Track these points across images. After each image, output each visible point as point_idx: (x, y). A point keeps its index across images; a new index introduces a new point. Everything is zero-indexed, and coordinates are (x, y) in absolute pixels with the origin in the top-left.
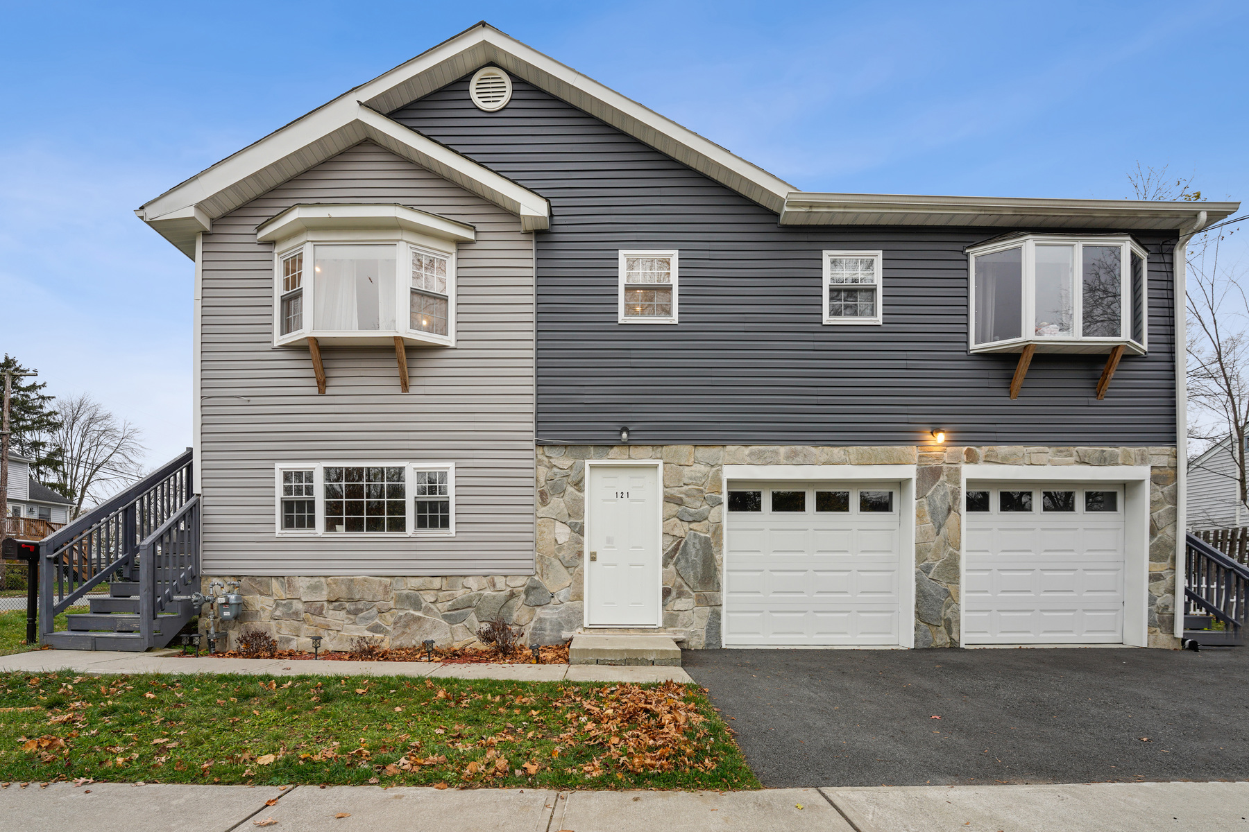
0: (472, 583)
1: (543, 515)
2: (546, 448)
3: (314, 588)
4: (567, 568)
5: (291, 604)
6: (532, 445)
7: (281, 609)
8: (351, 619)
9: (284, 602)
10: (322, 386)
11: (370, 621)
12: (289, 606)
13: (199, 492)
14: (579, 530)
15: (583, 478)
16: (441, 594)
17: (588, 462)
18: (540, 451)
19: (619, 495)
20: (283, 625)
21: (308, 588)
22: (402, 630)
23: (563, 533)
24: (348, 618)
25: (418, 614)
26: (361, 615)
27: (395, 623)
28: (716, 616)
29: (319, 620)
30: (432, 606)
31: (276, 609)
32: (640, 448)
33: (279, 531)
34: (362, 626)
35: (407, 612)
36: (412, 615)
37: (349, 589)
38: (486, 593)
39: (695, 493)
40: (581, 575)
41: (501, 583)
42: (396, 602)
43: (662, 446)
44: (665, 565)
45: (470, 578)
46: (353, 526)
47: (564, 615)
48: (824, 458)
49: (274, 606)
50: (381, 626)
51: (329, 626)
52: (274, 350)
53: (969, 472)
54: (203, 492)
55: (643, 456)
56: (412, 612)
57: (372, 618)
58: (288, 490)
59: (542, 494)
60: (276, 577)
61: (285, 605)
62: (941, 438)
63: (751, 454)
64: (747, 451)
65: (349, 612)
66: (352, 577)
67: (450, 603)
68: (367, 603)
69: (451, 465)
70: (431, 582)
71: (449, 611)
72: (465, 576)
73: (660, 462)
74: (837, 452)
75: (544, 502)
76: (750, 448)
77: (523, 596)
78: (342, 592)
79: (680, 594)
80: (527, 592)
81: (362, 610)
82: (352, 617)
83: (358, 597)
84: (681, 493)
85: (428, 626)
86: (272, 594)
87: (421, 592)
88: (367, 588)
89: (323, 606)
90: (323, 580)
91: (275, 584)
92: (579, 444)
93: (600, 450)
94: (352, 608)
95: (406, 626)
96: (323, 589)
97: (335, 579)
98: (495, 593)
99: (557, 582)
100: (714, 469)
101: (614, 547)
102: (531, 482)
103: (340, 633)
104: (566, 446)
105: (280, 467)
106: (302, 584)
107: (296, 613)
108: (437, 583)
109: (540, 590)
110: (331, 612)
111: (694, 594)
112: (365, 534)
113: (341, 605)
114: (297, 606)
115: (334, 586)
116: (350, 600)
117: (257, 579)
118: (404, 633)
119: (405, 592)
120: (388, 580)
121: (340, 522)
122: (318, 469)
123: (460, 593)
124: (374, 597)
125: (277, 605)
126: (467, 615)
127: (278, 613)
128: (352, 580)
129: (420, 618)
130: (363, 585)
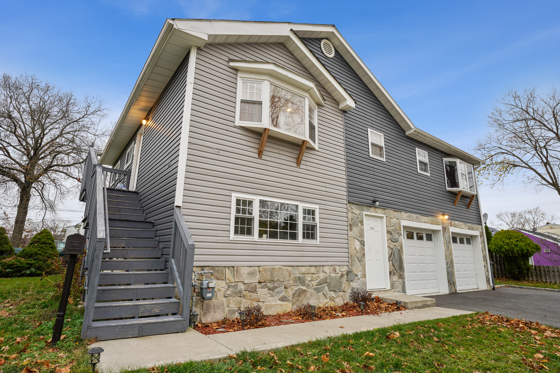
0: (326, 269)
1: (351, 236)
2: (351, 204)
3: (252, 274)
4: (359, 261)
5: (237, 285)
6: (346, 202)
7: (231, 289)
8: (271, 294)
9: (233, 284)
10: (260, 153)
11: (280, 294)
12: (235, 287)
13: (180, 205)
14: (363, 243)
15: (363, 219)
16: (314, 276)
17: (364, 213)
18: (348, 205)
19: (371, 228)
20: (231, 301)
21: (248, 274)
22: (297, 298)
23: (357, 245)
24: (269, 293)
25: (304, 288)
26: (276, 290)
27: (294, 295)
28: (404, 282)
29: (254, 295)
30: (310, 283)
31: (228, 289)
32: (379, 209)
33: (232, 235)
34: (277, 298)
35: (299, 287)
36: (302, 289)
37: (272, 274)
38: (332, 275)
39: (395, 230)
40: (365, 265)
41: (338, 268)
42: (294, 282)
43: (385, 209)
44: (389, 261)
45: (326, 267)
46: (273, 235)
47: (360, 286)
48: (424, 220)
49: (226, 288)
50: (286, 297)
51: (259, 299)
52: (235, 127)
53: (452, 229)
54: (183, 205)
55: (380, 213)
56: (301, 287)
57: (281, 292)
58: (238, 211)
59: (350, 225)
60: (228, 267)
61: (233, 286)
62: (446, 217)
63: (408, 216)
64: (407, 215)
65: (269, 289)
66: (273, 267)
67: (318, 281)
68: (280, 282)
69: (317, 207)
70: (310, 269)
71: (317, 285)
72: (323, 266)
73: (385, 216)
74: (426, 219)
75: (351, 230)
76: (407, 214)
77: (346, 276)
78: (267, 276)
79: (394, 274)
80: (347, 274)
81: (277, 287)
82: (271, 292)
83: (276, 279)
84: (391, 230)
85: (308, 295)
86: (226, 279)
87: (305, 275)
88: (281, 273)
89: (256, 285)
90: (257, 268)
91: (228, 272)
92: (361, 205)
93: (368, 208)
94: (272, 286)
95: (299, 295)
96: (257, 275)
97: (264, 268)
98: (335, 275)
99: (356, 269)
100: (399, 221)
101: (371, 252)
102: (346, 219)
103: (265, 303)
104: (357, 204)
105: (235, 196)
106: (244, 271)
107: (240, 292)
108: (313, 270)
109: (352, 273)
110: (260, 289)
111: (397, 274)
112: (279, 241)
113: (266, 285)
114: (241, 286)
115: (263, 272)
116: (273, 281)
117: (216, 269)
118: (298, 300)
119: (298, 275)
120: (290, 268)
121: (266, 232)
122: (256, 200)
123: (322, 276)
124: (284, 279)
125: (229, 287)
126: (324, 287)
127: (229, 292)
128: (273, 269)
129: (305, 290)
130: (279, 272)
